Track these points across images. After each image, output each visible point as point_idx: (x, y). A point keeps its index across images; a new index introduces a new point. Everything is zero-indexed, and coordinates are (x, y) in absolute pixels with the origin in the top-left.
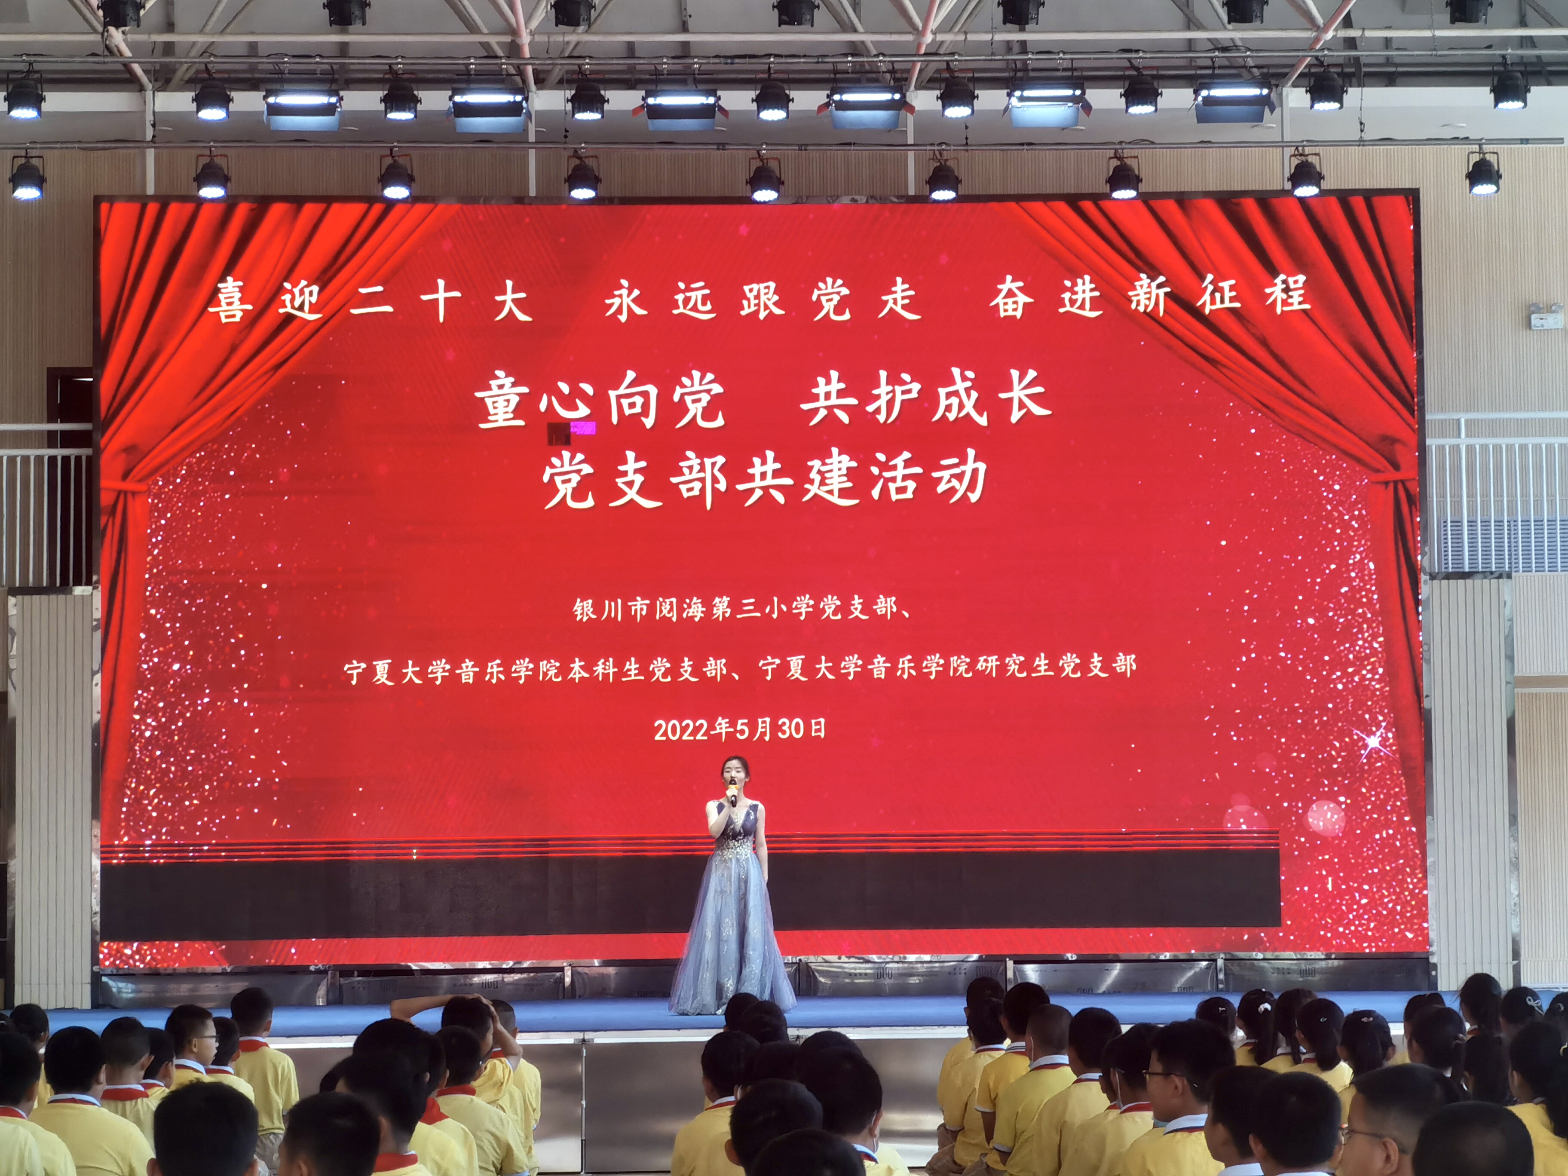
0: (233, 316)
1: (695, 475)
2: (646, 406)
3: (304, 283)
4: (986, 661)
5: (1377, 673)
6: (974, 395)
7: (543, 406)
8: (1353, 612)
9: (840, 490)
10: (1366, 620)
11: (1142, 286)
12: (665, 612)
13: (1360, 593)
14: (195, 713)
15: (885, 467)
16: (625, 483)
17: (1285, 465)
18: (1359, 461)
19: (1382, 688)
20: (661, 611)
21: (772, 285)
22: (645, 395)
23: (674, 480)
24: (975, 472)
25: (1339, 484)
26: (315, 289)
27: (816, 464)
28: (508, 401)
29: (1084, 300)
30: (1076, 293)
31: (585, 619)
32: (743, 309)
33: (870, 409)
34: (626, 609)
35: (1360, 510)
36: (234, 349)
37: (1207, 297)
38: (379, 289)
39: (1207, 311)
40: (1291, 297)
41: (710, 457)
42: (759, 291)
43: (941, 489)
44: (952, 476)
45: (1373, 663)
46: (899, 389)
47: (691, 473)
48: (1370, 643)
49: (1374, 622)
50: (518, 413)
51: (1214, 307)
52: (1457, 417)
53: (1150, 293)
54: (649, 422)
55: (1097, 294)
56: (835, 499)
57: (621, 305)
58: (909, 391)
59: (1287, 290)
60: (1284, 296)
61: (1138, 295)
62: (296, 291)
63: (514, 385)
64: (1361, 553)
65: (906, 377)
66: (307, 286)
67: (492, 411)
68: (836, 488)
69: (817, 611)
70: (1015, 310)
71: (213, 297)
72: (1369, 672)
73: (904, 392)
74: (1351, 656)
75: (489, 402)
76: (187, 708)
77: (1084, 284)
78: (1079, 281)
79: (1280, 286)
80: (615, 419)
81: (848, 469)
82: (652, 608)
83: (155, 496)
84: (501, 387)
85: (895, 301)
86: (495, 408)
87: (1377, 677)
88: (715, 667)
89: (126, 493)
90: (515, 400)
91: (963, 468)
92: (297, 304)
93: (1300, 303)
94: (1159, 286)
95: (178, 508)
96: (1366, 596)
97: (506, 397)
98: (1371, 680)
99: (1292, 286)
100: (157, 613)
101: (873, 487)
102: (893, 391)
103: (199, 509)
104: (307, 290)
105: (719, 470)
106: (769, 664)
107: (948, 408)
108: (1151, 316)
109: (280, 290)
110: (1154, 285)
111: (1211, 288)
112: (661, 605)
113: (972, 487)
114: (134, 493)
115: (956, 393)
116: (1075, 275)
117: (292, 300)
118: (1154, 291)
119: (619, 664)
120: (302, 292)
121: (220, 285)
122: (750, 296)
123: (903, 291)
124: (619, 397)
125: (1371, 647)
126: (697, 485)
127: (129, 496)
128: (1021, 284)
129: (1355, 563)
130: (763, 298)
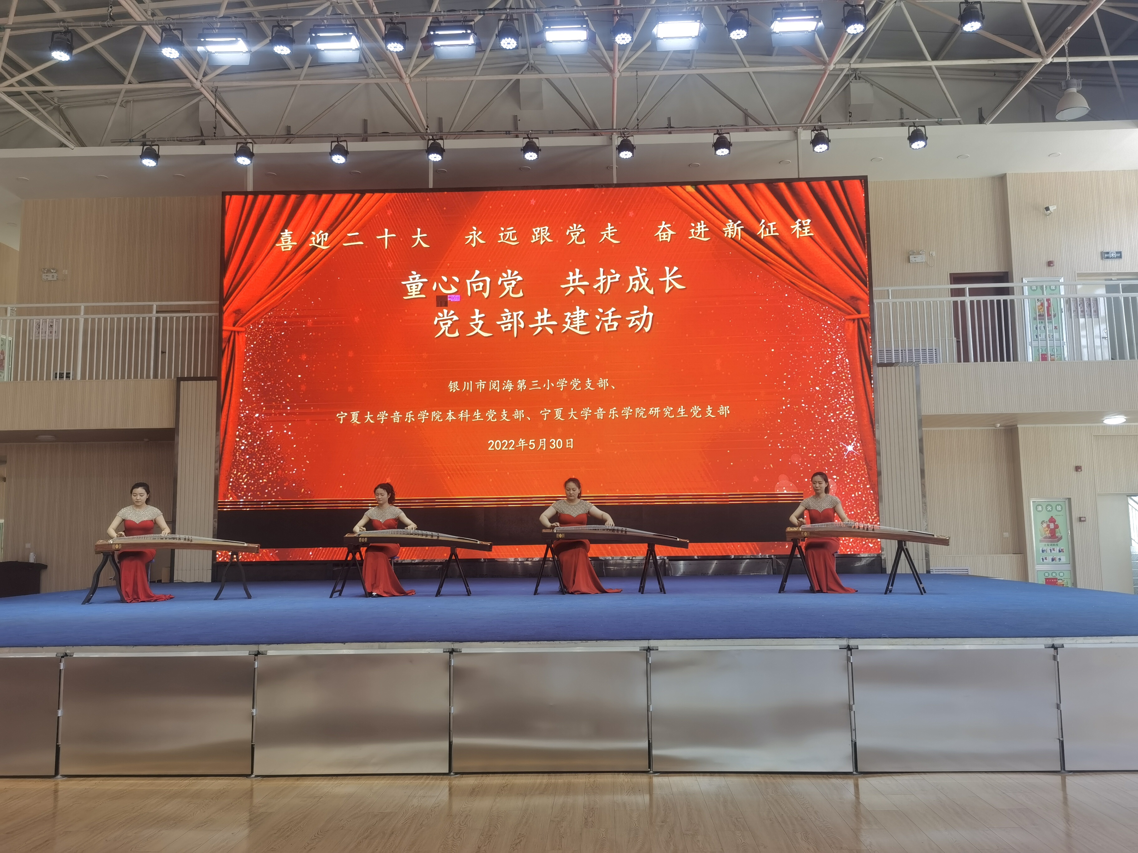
0: (288, 248)
1: (508, 321)
2: (484, 287)
3: (321, 232)
4: (653, 410)
5: (851, 414)
6: (647, 279)
7: (434, 288)
8: (838, 384)
9: (580, 327)
10: (845, 388)
11: (729, 226)
12: (494, 387)
13: (842, 374)
14: (265, 437)
15: (603, 315)
16: (474, 325)
17: (803, 312)
18: (839, 309)
19: (854, 421)
20: (492, 387)
21: (547, 228)
22: (484, 281)
23: (498, 323)
24: (648, 316)
25: (830, 321)
26: (327, 234)
27: (569, 314)
28: (417, 286)
29: (701, 232)
30: (697, 229)
31: (454, 391)
32: (533, 240)
33: (595, 287)
34: (474, 386)
35: (840, 333)
36: (287, 263)
37: (762, 230)
38: (357, 234)
39: (762, 237)
40: (804, 230)
41: (516, 312)
42: (540, 231)
43: (630, 325)
44: (636, 319)
45: (849, 409)
46: (609, 277)
47: (506, 320)
48: (847, 399)
49: (849, 388)
50: (422, 291)
51: (765, 235)
52: (886, 288)
53: (734, 229)
54: (486, 295)
55: (707, 229)
56: (577, 331)
57: (473, 238)
58: (615, 278)
59: (802, 226)
60: (800, 230)
61: (728, 230)
62: (318, 236)
63: (420, 278)
64: (841, 355)
65: (613, 271)
66: (322, 233)
67: (410, 291)
68: (578, 326)
69: (568, 387)
70: (666, 238)
71: (278, 239)
72: (847, 413)
73: (611, 279)
74: (838, 406)
75: (408, 286)
76: (262, 435)
77: (701, 225)
78: (699, 224)
79: (798, 225)
80: (469, 294)
81: (584, 316)
82: (487, 386)
83: (249, 333)
84: (414, 279)
85: (607, 234)
86: (411, 289)
87: (851, 416)
88: (519, 414)
89: (235, 332)
90: (421, 285)
91: (641, 315)
92: (318, 242)
93: (808, 233)
94: (738, 226)
95: (260, 339)
96: (845, 376)
97: (417, 284)
98: (848, 417)
99: (804, 225)
100: (248, 390)
101: (597, 326)
102: (607, 278)
103: (269, 339)
104: (323, 235)
105: (520, 318)
106: (545, 413)
107: (634, 286)
108: (734, 239)
109: (310, 235)
110: (735, 225)
111: (764, 226)
112: (492, 384)
113: (646, 324)
114: (238, 332)
115: (638, 278)
116: (697, 220)
117: (316, 240)
118: (736, 228)
119: (471, 412)
120: (320, 236)
121: (282, 234)
122: (536, 233)
123: (611, 229)
124: (471, 283)
125: (848, 401)
126: (510, 325)
127: (236, 333)
128: (669, 225)
129: (839, 359)
130: (542, 234)
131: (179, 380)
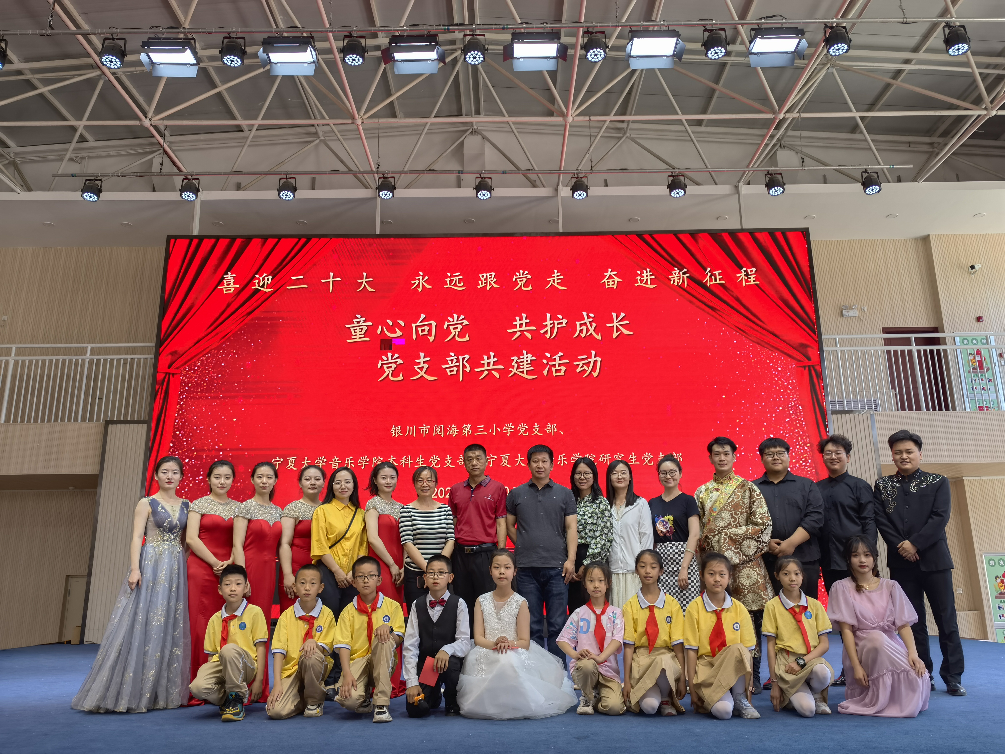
0: (230, 290)
1: (453, 364)
2: (430, 331)
4: (604, 456)
5: (808, 462)
6: (594, 325)
7: (379, 331)
8: (793, 431)
9: (527, 371)
10: (800, 435)
11: (675, 273)
15: (549, 359)
16: (418, 368)
17: (753, 358)
18: (790, 356)
20: (436, 431)
21: (493, 274)
22: (430, 325)
23: (444, 366)
24: (595, 362)
25: (780, 367)
26: (270, 277)
27: (515, 358)
28: (362, 329)
29: (647, 279)
30: (643, 277)
31: (397, 436)
32: (479, 285)
33: (542, 332)
34: (418, 431)
35: (792, 380)
36: (229, 305)
37: (708, 278)
38: (302, 277)
39: (708, 285)
40: (750, 278)
41: (462, 355)
42: (487, 276)
43: (578, 370)
44: (584, 364)
50: (365, 335)
51: (711, 283)
53: (680, 276)
54: (431, 339)
55: (653, 277)
56: (525, 376)
57: (419, 283)
58: (562, 323)
59: (747, 275)
60: (746, 278)
61: (674, 277)
62: (261, 278)
63: (365, 321)
64: (794, 401)
65: (560, 317)
66: (266, 276)
69: (516, 432)
70: (613, 285)
71: (221, 282)
73: (558, 324)
75: (352, 329)
78: (645, 271)
79: (744, 273)
80: (414, 338)
81: (531, 360)
82: (431, 430)
83: (184, 376)
84: (358, 322)
85: (554, 281)
86: (355, 332)
89: (169, 374)
90: (365, 328)
91: (589, 360)
93: (754, 281)
94: (684, 273)
95: (195, 381)
96: (799, 423)
99: (750, 273)
101: (544, 370)
102: (554, 323)
103: (205, 382)
105: (466, 362)
107: (581, 331)
108: (681, 287)
109: (254, 278)
110: (681, 273)
111: (709, 274)
112: (436, 428)
113: (594, 369)
114: (173, 374)
115: (585, 324)
116: (642, 268)
117: (259, 283)
119: (414, 458)
120: (264, 279)
121: (225, 276)
122: (483, 279)
123: (557, 276)
124: (416, 326)
126: (455, 369)
127: (171, 376)
128: (615, 273)
130: (489, 280)
131: (108, 423)
